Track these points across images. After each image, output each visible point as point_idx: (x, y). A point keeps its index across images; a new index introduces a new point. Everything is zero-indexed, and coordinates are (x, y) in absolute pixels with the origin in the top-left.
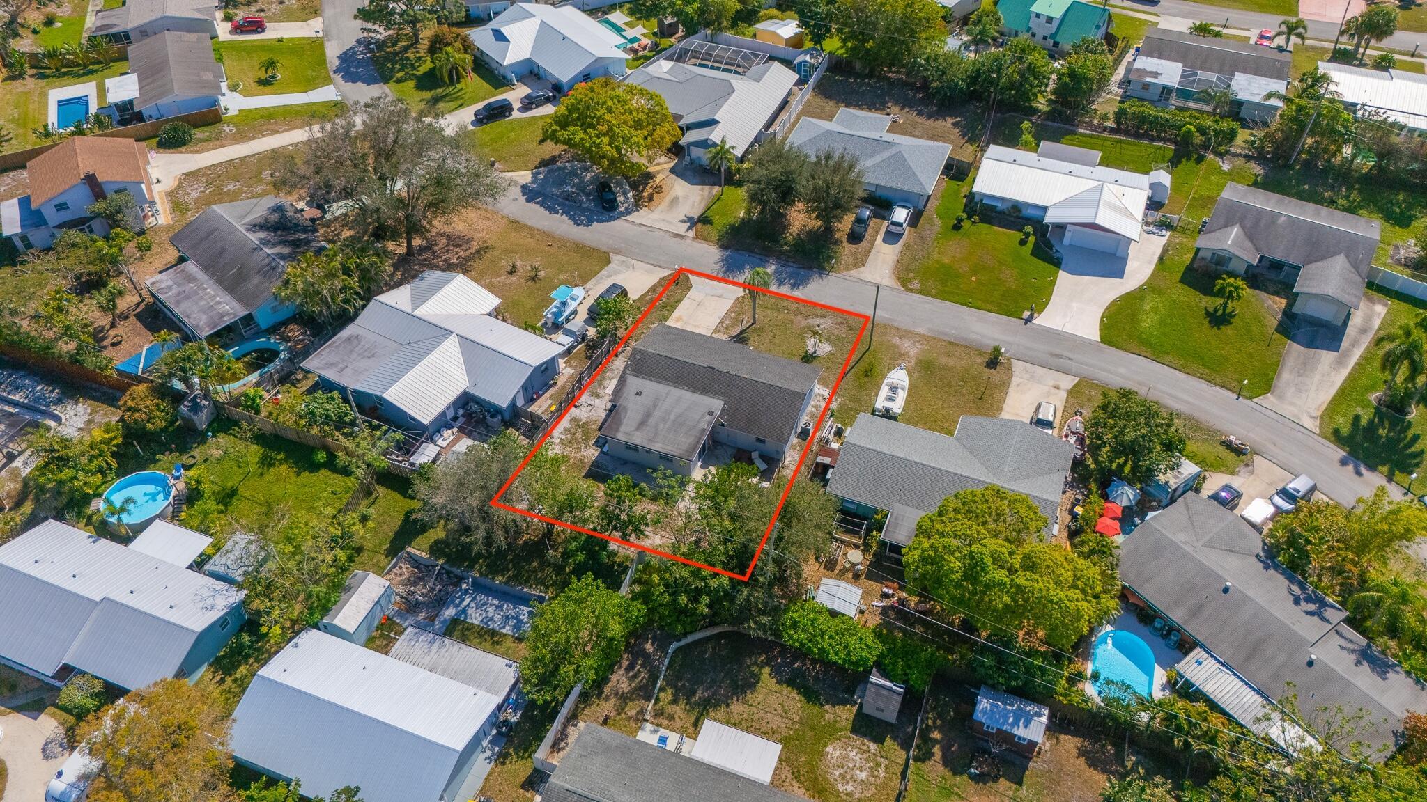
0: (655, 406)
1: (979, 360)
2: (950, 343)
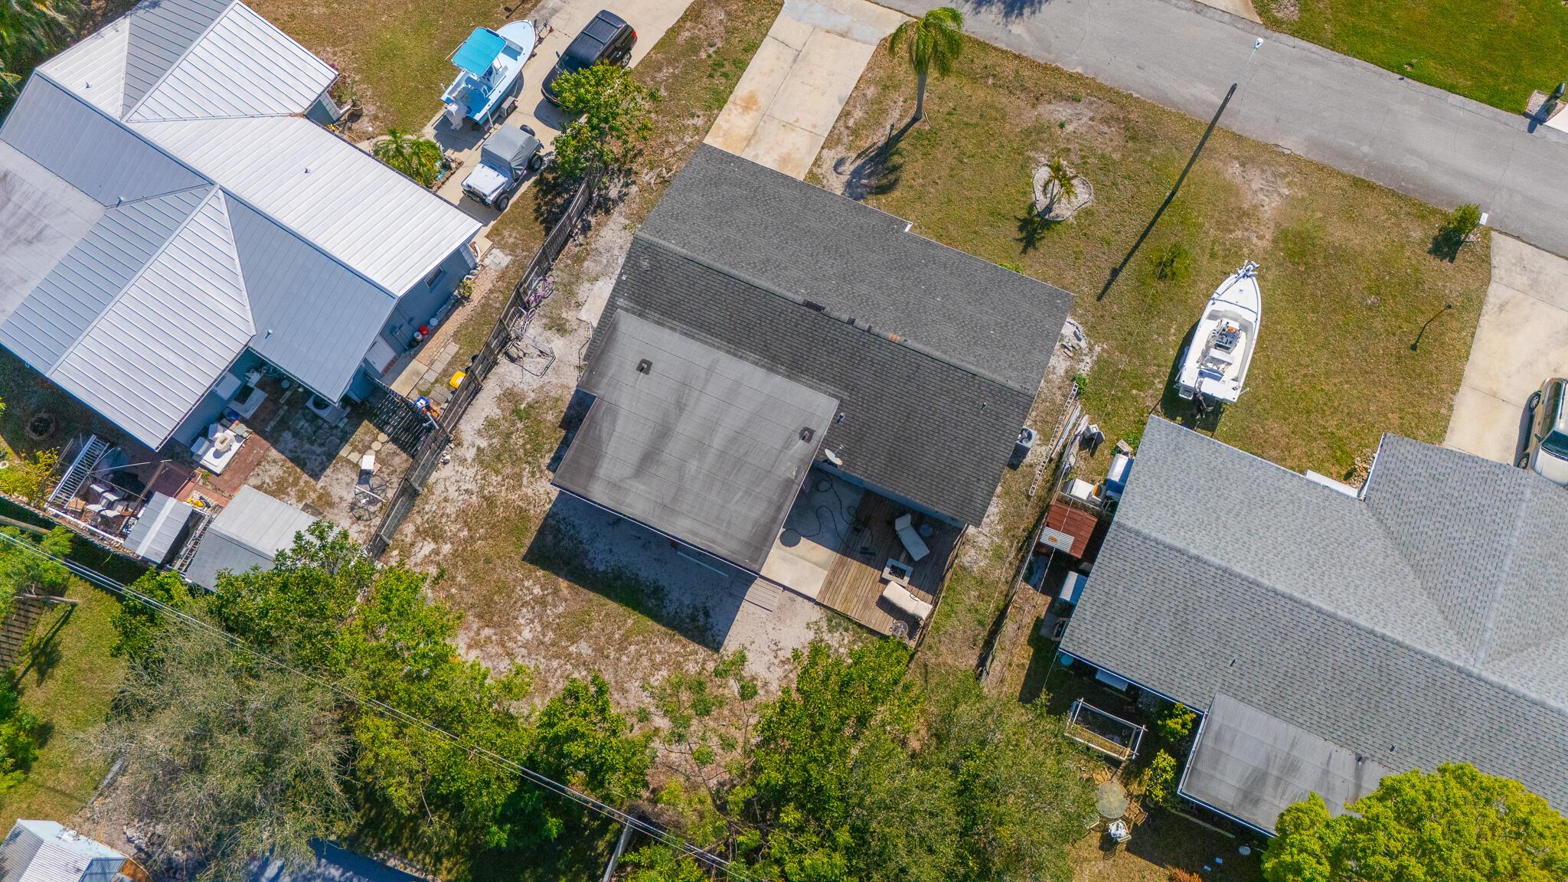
0: (680, 407)
1: (1417, 234)
2: (1357, 182)
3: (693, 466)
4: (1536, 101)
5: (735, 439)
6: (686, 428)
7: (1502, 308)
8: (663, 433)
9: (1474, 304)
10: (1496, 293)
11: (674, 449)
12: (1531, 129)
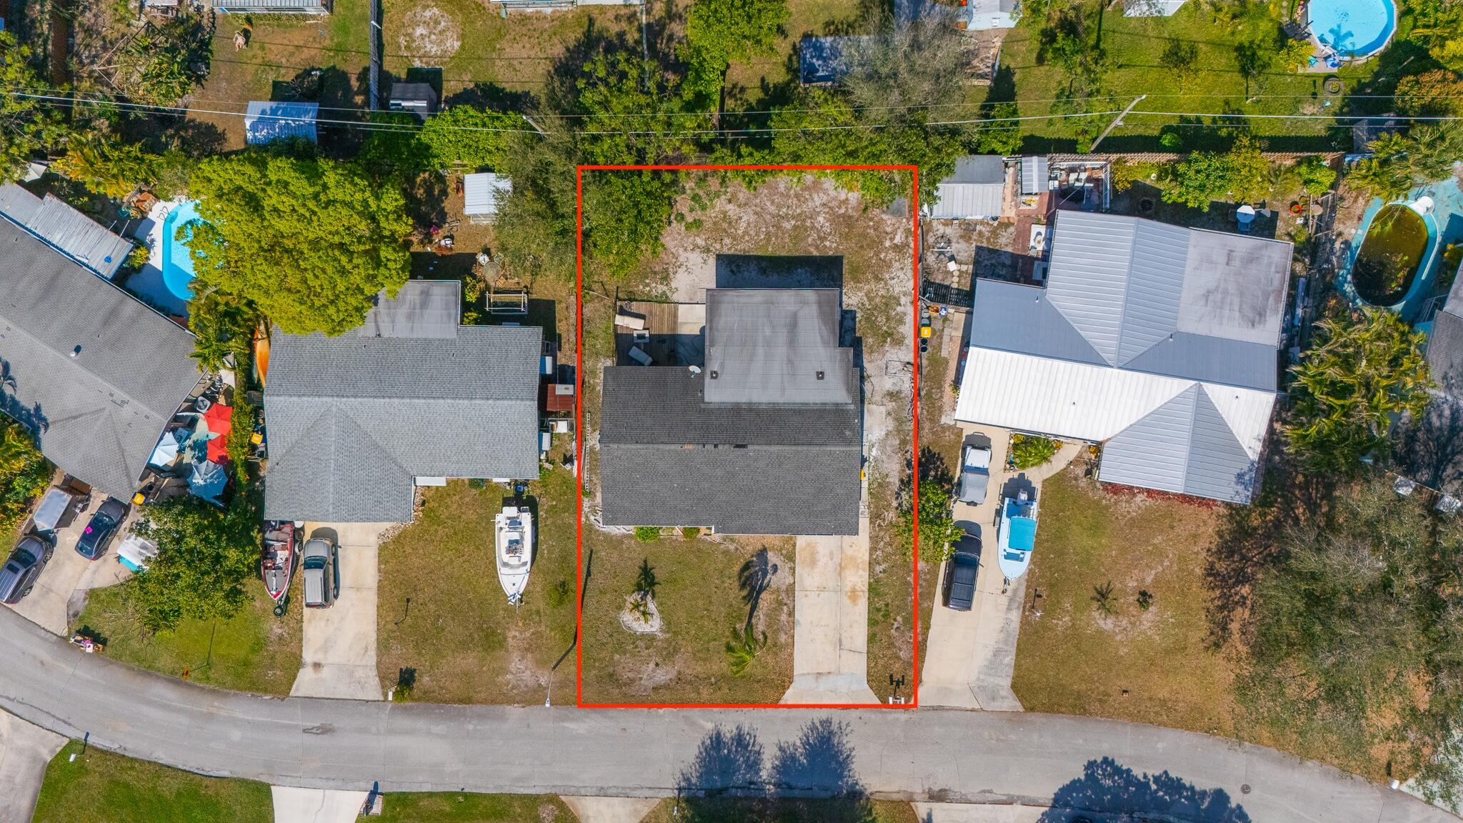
0: (790, 362)
1: (426, 679)
2: (468, 701)
3: (768, 332)
4: (377, 809)
5: (752, 357)
6: (781, 351)
7: (366, 650)
8: (792, 342)
9: (383, 645)
10: (371, 658)
11: (782, 336)
12: (376, 785)
